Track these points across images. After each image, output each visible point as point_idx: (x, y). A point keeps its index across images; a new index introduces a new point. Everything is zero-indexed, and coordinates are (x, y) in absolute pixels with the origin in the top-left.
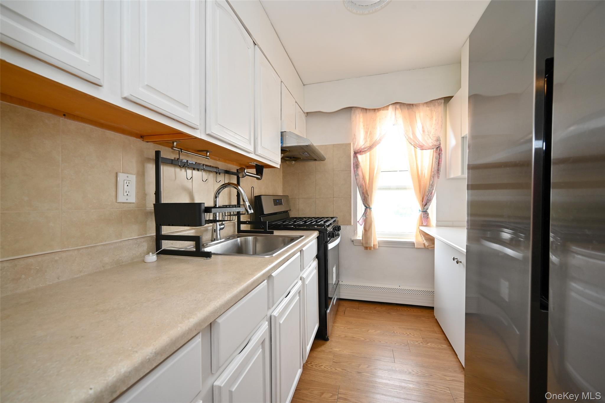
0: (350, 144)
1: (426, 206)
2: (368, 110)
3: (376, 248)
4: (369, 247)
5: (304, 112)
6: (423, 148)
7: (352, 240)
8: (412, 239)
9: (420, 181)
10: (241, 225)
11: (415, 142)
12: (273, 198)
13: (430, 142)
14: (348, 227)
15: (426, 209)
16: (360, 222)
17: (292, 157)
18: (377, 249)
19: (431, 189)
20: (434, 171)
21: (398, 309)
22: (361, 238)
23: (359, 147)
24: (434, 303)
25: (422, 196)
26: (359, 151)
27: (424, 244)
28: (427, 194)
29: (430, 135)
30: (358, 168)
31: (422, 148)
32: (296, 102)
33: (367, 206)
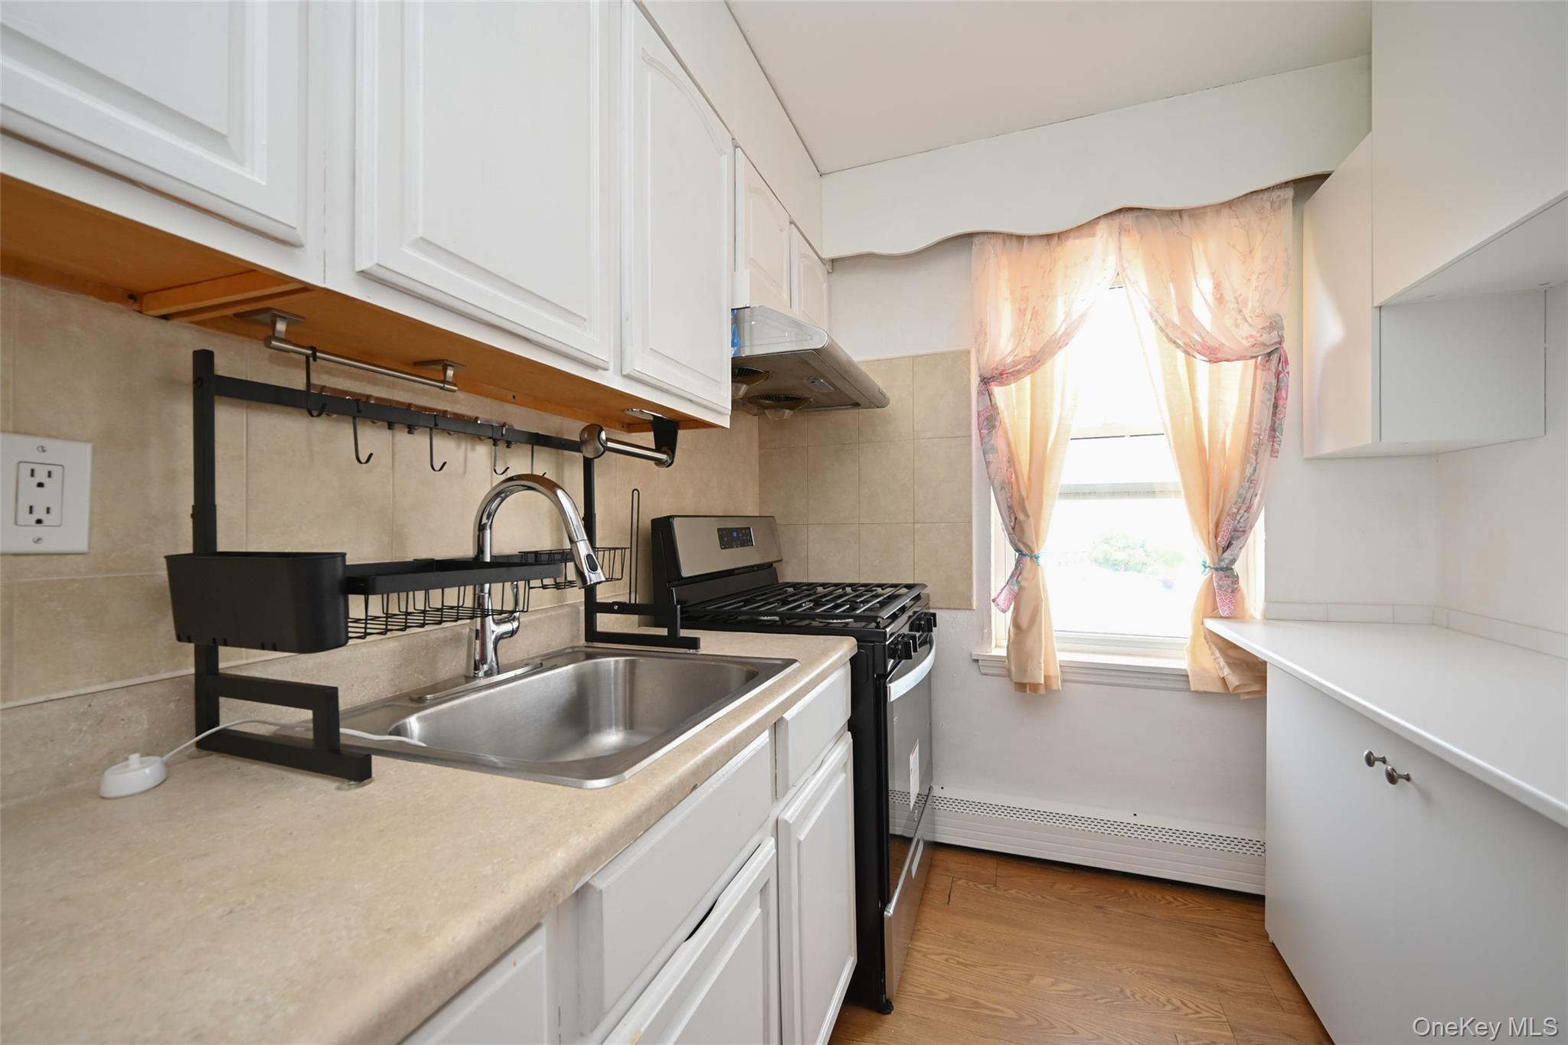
0: (968, 352)
1: (1228, 552)
2: (1026, 240)
3: (1055, 687)
4: (1030, 684)
5: (821, 259)
6: (1219, 356)
7: (973, 658)
8: (1181, 662)
9: (1205, 467)
10: (598, 614)
11: (1191, 338)
12: (714, 525)
13: (1245, 333)
14: (961, 616)
15: (1227, 561)
16: (1001, 600)
17: (783, 397)
18: (1058, 691)
19: (1247, 492)
20: (1258, 432)
21: (1131, 892)
22: (1003, 652)
23: (998, 358)
24: (1264, 879)
25: (1214, 521)
26: (998, 372)
27: (1223, 678)
28: (1235, 510)
29: (1243, 309)
30: (994, 427)
31: (1214, 356)
32: (792, 223)
33: (1025, 551)
